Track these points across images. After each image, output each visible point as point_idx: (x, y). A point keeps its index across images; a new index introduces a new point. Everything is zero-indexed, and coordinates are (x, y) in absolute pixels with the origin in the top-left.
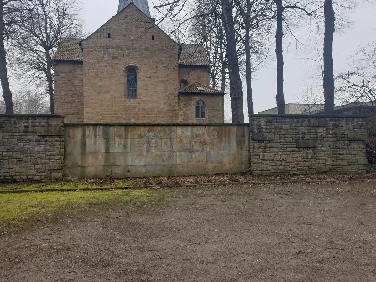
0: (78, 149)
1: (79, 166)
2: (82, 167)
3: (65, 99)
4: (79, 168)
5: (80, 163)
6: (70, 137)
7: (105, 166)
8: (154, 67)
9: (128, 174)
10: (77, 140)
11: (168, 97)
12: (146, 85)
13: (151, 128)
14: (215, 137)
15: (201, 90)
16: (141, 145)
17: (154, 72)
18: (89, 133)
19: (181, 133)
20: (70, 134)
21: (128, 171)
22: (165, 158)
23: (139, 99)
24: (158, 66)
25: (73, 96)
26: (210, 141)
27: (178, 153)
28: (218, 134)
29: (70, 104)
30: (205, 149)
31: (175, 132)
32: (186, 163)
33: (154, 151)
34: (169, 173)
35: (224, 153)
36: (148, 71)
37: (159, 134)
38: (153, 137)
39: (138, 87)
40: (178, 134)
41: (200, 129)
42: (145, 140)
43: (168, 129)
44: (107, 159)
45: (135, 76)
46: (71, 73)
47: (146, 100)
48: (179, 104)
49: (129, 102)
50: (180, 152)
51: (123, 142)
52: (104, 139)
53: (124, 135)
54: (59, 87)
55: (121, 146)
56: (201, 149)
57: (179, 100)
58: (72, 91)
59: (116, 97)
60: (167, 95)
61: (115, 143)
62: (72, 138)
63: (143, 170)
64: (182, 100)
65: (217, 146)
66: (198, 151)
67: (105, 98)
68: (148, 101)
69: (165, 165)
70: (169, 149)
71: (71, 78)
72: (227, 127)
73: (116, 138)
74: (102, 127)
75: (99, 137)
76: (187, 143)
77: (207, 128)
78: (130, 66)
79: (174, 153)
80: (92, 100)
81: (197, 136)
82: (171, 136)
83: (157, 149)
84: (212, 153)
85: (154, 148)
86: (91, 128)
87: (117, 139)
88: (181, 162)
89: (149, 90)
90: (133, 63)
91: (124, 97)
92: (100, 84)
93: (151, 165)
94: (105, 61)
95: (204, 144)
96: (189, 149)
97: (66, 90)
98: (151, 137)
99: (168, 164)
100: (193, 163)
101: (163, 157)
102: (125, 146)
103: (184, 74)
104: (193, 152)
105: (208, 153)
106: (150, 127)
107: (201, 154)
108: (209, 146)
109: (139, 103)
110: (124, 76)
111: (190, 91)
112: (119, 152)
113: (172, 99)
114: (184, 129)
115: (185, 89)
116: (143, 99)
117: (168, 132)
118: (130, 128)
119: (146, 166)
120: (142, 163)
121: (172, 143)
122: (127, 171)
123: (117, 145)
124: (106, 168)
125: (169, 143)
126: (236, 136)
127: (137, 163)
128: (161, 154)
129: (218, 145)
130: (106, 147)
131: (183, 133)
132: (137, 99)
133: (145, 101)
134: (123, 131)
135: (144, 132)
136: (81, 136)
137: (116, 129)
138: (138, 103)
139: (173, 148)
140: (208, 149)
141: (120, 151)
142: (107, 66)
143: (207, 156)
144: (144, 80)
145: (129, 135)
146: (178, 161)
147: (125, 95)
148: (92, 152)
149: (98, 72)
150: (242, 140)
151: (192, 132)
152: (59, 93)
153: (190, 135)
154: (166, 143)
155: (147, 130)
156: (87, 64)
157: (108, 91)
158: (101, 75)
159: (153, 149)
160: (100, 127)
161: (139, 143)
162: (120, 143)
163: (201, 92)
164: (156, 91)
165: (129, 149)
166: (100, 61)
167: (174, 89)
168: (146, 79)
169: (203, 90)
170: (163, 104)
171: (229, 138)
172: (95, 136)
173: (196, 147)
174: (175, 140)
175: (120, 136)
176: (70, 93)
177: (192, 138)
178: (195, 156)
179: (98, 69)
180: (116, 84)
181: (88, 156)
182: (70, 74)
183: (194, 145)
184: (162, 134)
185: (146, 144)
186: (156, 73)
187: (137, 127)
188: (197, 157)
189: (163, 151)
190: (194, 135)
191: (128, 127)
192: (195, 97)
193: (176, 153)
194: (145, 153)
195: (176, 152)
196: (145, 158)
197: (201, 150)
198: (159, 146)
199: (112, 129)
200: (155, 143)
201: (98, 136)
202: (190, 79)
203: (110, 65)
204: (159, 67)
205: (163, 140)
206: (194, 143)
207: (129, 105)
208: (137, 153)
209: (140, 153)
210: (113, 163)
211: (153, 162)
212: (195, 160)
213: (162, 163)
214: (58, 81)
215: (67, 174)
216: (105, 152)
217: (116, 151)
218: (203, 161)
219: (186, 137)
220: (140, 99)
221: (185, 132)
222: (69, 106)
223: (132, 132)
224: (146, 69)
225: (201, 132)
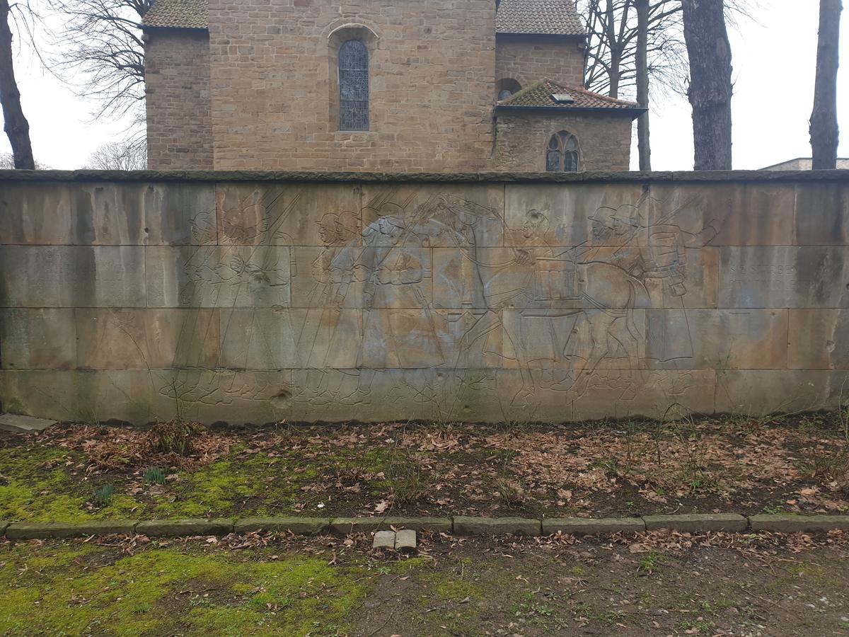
0: (58, 290)
1: (65, 367)
2: (80, 369)
3: (175, 140)
4: (66, 378)
5: (68, 353)
6: (20, 236)
7: (176, 368)
8: (419, 31)
9: (282, 405)
10: (52, 249)
11: (461, 124)
12: (396, 86)
13: (385, 193)
14: (694, 239)
15: (565, 102)
16: (337, 278)
17: (419, 47)
18: (106, 216)
19: (525, 219)
20: (22, 221)
21: (283, 395)
22: (446, 338)
23: (374, 133)
24: (434, 27)
25: (197, 132)
26: (664, 261)
27: (506, 315)
28: (707, 224)
29: (190, 155)
30: (641, 299)
31: (499, 217)
32: (548, 365)
33: (396, 304)
34: (467, 407)
35: (731, 317)
36: (402, 42)
37: (422, 224)
38: (394, 240)
39: (371, 96)
40: (510, 224)
41: (621, 199)
42: (357, 253)
43: (462, 202)
44: (185, 338)
45: (363, 61)
46: (190, 67)
47: (396, 135)
48: (494, 146)
49: (345, 142)
50: (519, 310)
51: (255, 262)
52: (173, 245)
53: (259, 227)
54: (158, 107)
55: (251, 279)
56: (620, 298)
57: (495, 131)
58: (193, 116)
59: (306, 127)
60: (458, 118)
61: (220, 265)
62: (29, 241)
63: (347, 390)
64: (506, 133)
65: (700, 283)
66: (605, 307)
67: (275, 130)
68: (400, 137)
69: (450, 369)
70: (467, 297)
71: (191, 79)
72: (755, 192)
73: (225, 240)
74: (160, 191)
75: (150, 238)
76: (553, 268)
77: (652, 194)
78: (347, 30)
79: (491, 315)
80: (237, 136)
81: (605, 234)
82: (478, 236)
83: (410, 294)
84: (676, 318)
85: (397, 292)
86: (115, 192)
87: (230, 248)
88: (520, 356)
89: (403, 102)
90: (357, 18)
91: (328, 125)
92: (258, 85)
93: (384, 368)
94: (274, 16)
95: (636, 273)
96: (562, 299)
97: (179, 115)
98: (385, 242)
99: (459, 366)
100: (578, 365)
101: (440, 333)
102: (267, 280)
103: (510, 64)
104: (580, 310)
105: (655, 318)
106: (377, 191)
107: (622, 321)
108: (660, 287)
109: (373, 145)
110: (330, 59)
111: (529, 104)
112: (238, 305)
113: (473, 130)
114: (541, 200)
115: (515, 100)
116: (386, 130)
117: (462, 216)
118: (289, 197)
119: (363, 373)
120: (344, 359)
121: (481, 269)
122: (276, 390)
123: (229, 273)
124: (182, 377)
125: (465, 267)
126: (798, 235)
127: (319, 356)
128: (431, 320)
129: (706, 280)
130: (180, 284)
131: (535, 221)
132: (368, 133)
133: (391, 137)
134: (256, 207)
135: (354, 214)
136: (71, 233)
137: (223, 198)
138: (370, 143)
139: (486, 293)
140: (656, 298)
141: (246, 300)
142: (278, 31)
143: (647, 332)
144: (388, 73)
145: (283, 226)
146: (508, 352)
147: (331, 119)
148: (118, 305)
149: (252, 48)
150: (823, 257)
151: (579, 217)
152: (158, 123)
153: (569, 231)
154: (452, 269)
155: (365, 203)
156: (221, 25)
157: (282, 108)
158: (263, 58)
159: (394, 296)
160: (152, 189)
161: (327, 269)
162: (243, 267)
163: (565, 106)
164: (425, 106)
165: (284, 295)
166: (256, 16)
167: (482, 98)
168: (396, 69)
169: (571, 102)
170: (445, 145)
171: (762, 246)
172: (133, 232)
173: (595, 285)
174: (494, 256)
175: (243, 234)
176: (188, 124)
177: (578, 242)
178: (592, 330)
179: (252, 39)
180: (306, 87)
181: (105, 322)
182: (188, 69)
183: (586, 279)
184: (435, 223)
185: (360, 274)
186: (425, 47)
187: (321, 194)
188: (601, 335)
189: (441, 307)
190: (590, 229)
191: (279, 189)
192: (545, 122)
193: (501, 318)
194: (356, 313)
195: (500, 309)
196: (358, 337)
197: (619, 304)
198: (419, 281)
199: (205, 199)
200: (404, 267)
201: (147, 230)
202: (526, 78)
203: (289, 26)
204: (436, 30)
205: (438, 253)
206: (585, 267)
207: (345, 150)
208: (320, 311)
209: (335, 313)
210: (215, 355)
211: (391, 355)
212: (588, 352)
213: (434, 361)
214: (157, 90)
215: (13, 401)
216: (177, 305)
217: (227, 303)
218: (627, 357)
219: (548, 242)
220: (376, 131)
221: (545, 213)
222: (188, 159)
223: (299, 216)
224: (396, 37)
225: (624, 216)
